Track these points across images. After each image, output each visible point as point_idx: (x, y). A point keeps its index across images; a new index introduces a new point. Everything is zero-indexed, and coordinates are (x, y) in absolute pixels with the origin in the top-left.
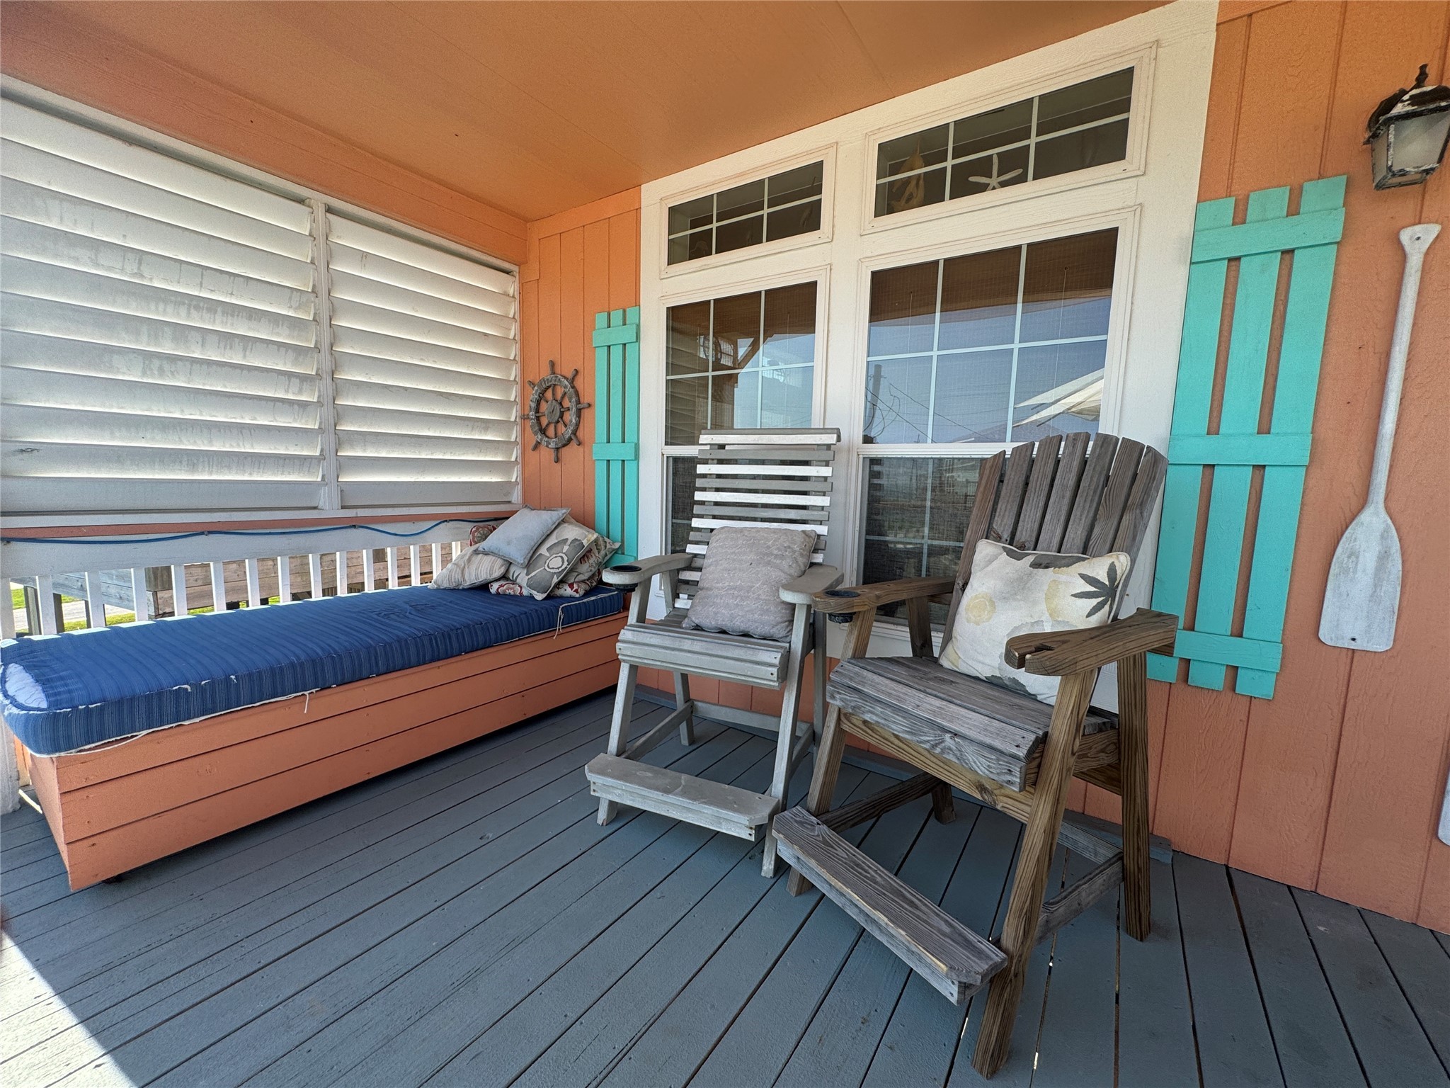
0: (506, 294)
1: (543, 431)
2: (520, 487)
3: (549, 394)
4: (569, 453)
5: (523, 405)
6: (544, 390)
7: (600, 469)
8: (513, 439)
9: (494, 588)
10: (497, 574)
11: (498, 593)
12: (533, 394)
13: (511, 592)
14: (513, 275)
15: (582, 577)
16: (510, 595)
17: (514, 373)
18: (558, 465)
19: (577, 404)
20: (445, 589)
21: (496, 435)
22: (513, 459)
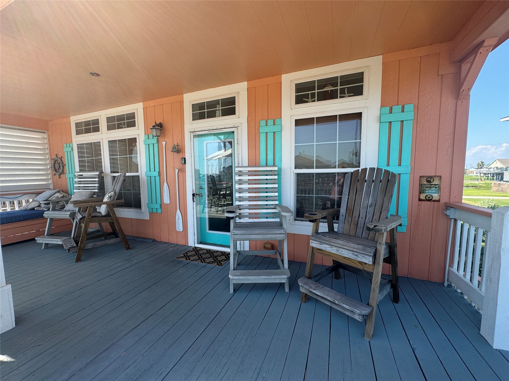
0: (44, 138)
1: (56, 171)
2: (52, 184)
3: (56, 162)
4: (62, 176)
5: (51, 164)
6: (55, 161)
7: (68, 179)
8: (49, 173)
9: (36, 209)
10: (36, 205)
11: (37, 210)
12: (53, 162)
13: (40, 209)
14: (45, 133)
15: (60, 205)
16: (40, 210)
17: (48, 156)
18: (60, 179)
19: (62, 164)
20: (23, 210)
21: (45, 172)
22: (49, 178)
